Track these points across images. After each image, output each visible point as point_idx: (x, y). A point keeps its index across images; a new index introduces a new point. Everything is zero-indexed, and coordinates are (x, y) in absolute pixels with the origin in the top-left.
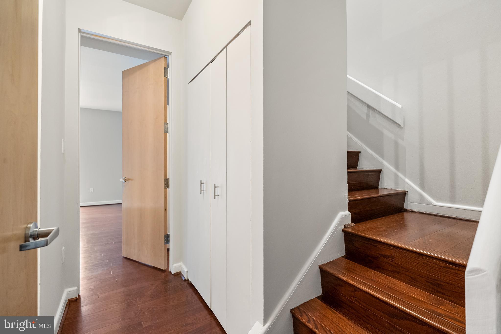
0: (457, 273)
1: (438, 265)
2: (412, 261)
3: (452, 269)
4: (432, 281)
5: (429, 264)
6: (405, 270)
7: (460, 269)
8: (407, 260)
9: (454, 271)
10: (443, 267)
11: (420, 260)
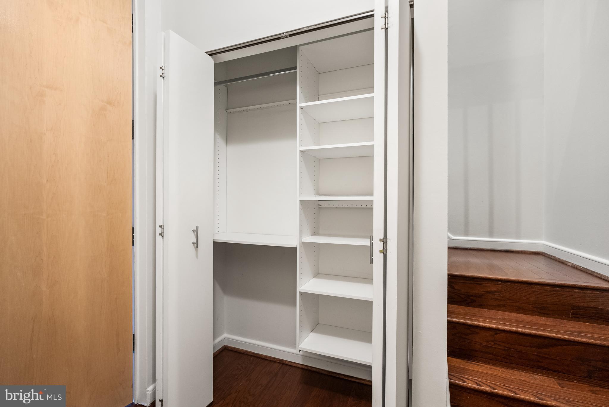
0: (562, 294)
1: (545, 291)
2: (520, 292)
3: (558, 291)
4: (539, 306)
5: (537, 292)
6: (512, 301)
7: (565, 290)
8: (516, 291)
9: (560, 293)
10: (551, 291)
11: (528, 289)
